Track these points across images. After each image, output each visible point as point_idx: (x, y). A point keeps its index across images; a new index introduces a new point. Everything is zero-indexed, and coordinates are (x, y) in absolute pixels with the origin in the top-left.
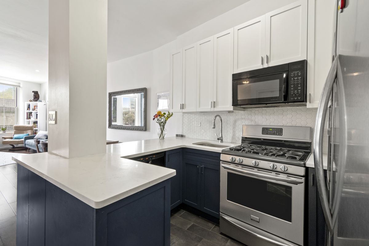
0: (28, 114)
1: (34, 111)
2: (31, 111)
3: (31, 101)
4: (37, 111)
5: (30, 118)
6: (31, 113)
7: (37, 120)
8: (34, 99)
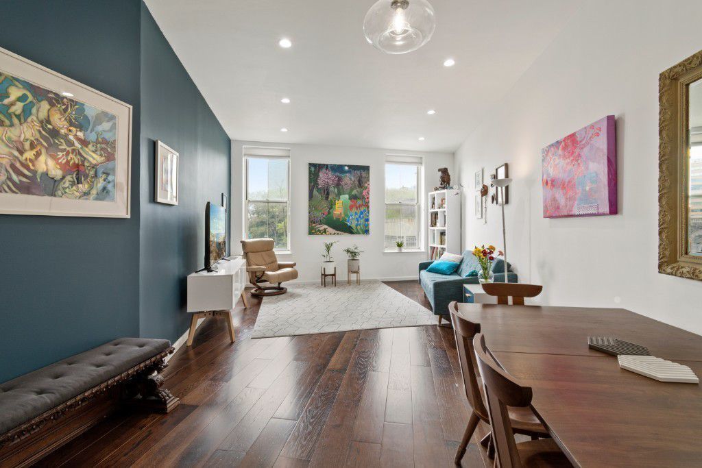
0: (434, 216)
1: (441, 210)
2: (436, 210)
3: (436, 189)
4: (444, 210)
5: (435, 224)
6: (436, 214)
7: (444, 228)
8: (441, 184)
